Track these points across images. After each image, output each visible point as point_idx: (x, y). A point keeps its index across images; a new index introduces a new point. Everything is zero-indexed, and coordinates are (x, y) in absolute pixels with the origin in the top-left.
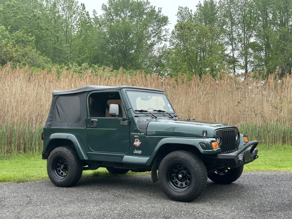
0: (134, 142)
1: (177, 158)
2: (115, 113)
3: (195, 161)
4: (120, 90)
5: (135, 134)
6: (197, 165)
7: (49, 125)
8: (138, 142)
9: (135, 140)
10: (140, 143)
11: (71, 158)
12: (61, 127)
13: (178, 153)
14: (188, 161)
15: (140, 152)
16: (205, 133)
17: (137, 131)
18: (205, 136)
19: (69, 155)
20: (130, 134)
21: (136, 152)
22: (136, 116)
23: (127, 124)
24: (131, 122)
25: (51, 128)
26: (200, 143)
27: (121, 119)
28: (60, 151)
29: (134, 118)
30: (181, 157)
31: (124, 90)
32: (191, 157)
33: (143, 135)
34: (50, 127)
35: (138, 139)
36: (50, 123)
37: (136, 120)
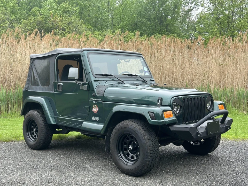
0: (92, 108)
1: (126, 127)
2: (74, 77)
3: (143, 132)
4: (82, 52)
5: (94, 99)
6: (146, 137)
7: (26, 88)
8: (96, 108)
9: (94, 106)
10: (98, 109)
11: (40, 122)
12: (35, 90)
13: (127, 122)
14: (137, 132)
15: (97, 119)
16: (159, 101)
17: (95, 96)
18: (159, 103)
19: (38, 118)
20: (89, 99)
21: (94, 118)
22: (95, 81)
23: (86, 89)
24: (90, 87)
25: (29, 91)
26: (149, 112)
27: (81, 84)
28: (32, 115)
29: (93, 82)
30: (130, 127)
31: (86, 52)
32: (140, 128)
33: (100, 101)
34: (27, 90)
35: (96, 105)
36: (27, 86)
37: (95, 84)
